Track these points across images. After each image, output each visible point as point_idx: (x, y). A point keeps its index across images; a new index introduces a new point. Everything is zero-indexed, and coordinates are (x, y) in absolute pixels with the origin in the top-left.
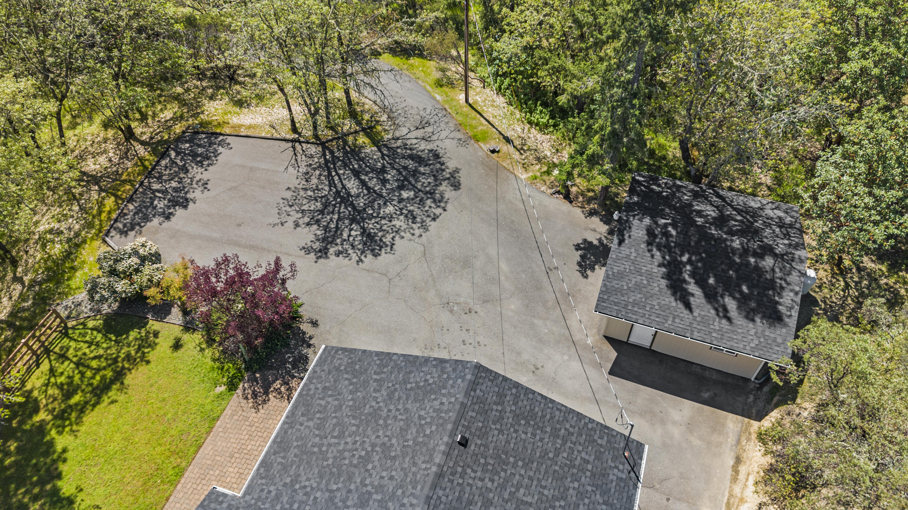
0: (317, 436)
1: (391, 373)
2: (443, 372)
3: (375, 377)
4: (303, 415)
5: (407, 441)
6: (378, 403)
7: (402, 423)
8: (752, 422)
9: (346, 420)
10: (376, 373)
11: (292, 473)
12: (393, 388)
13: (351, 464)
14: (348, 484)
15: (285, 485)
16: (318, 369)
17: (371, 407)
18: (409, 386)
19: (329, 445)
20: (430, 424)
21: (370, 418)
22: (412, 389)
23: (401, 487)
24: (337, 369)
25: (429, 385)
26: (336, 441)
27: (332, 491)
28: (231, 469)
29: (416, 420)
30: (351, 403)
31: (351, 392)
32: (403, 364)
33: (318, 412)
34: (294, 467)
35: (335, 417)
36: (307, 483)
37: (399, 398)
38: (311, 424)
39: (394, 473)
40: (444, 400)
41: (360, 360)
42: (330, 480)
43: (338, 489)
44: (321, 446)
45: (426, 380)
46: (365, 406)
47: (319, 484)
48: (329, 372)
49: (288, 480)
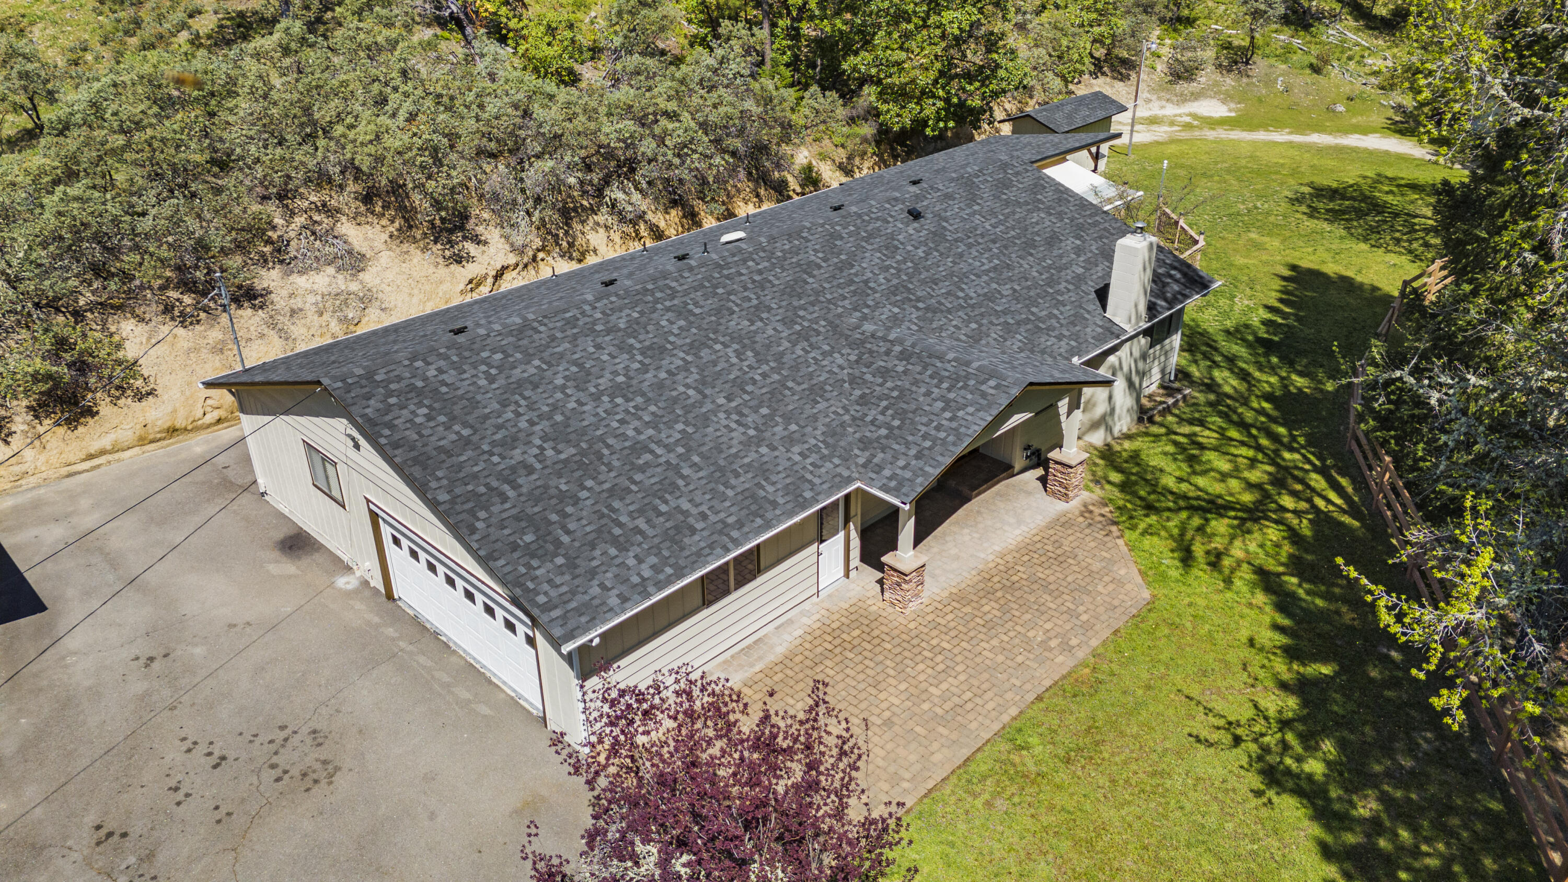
0: (683, 477)
1: (475, 476)
2: (389, 409)
3: (511, 493)
5: (538, 367)
6: (542, 448)
7: (527, 393)
9: (616, 463)
10: (504, 498)
11: (753, 456)
12: (495, 450)
13: (648, 400)
14: (668, 382)
16: (613, 601)
18: (466, 432)
19: (669, 449)
20: (484, 362)
21: (573, 437)
22: (465, 425)
26: (653, 446)
27: (700, 392)
30: (589, 483)
32: (439, 474)
37: (499, 427)
45: (429, 418)
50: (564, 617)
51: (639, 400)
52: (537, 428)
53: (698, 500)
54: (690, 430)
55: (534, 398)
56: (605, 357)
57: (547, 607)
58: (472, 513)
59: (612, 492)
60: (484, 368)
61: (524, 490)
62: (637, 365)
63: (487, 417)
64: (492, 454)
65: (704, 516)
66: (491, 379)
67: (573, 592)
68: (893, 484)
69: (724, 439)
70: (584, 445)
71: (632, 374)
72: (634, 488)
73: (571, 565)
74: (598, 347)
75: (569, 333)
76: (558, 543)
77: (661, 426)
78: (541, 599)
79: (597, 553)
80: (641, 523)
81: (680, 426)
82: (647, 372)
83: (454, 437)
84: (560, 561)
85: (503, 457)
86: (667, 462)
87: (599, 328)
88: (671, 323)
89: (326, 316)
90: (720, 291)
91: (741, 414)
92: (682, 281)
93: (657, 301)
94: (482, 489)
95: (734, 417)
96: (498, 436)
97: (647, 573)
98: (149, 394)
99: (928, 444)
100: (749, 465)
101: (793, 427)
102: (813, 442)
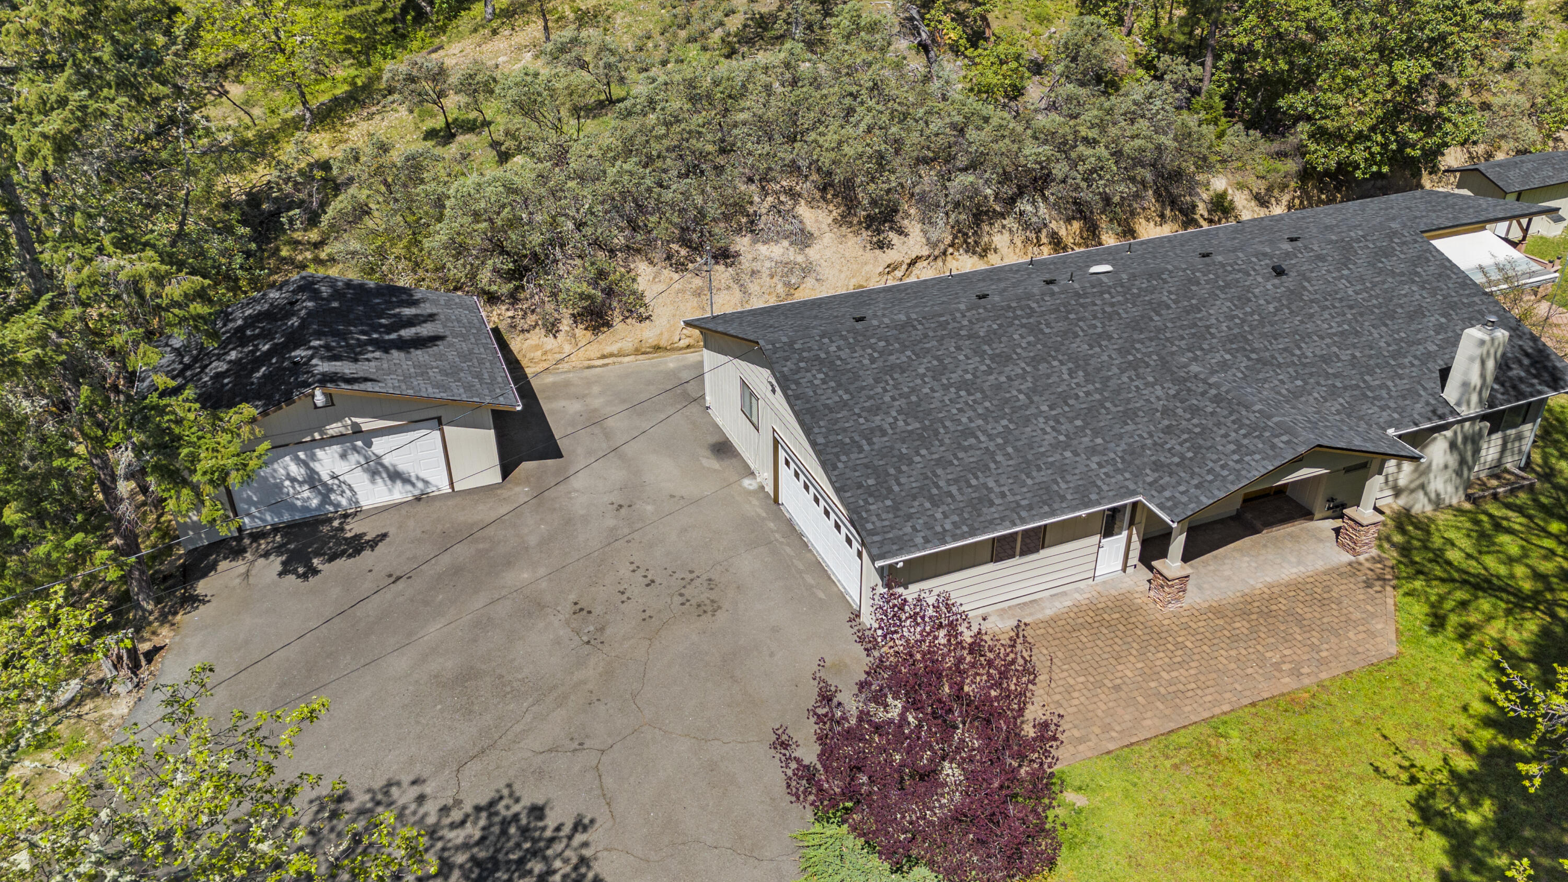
1: (845, 430)
2: (799, 370)
3: (866, 447)
9: (947, 441)
10: (861, 450)
12: (864, 414)
16: (919, 540)
17: (907, 424)
18: (846, 397)
20: (871, 346)
21: (921, 415)
25: (826, 374)
29: (879, 363)
36: (1048, 430)
37: (870, 398)
38: (991, 484)
39: (952, 349)
40: (833, 349)
41: (860, 486)
42: (1020, 408)
43: (1020, 391)
44: (1001, 447)
45: (824, 382)
46: (911, 432)
47: (1036, 416)
48: (909, 517)
50: (882, 543)
51: (979, 395)
52: (897, 403)
53: (1002, 482)
54: (1012, 426)
55: (900, 380)
56: (961, 357)
57: (872, 533)
58: (837, 455)
59: (939, 462)
60: (870, 351)
61: (876, 447)
62: (984, 368)
63: (863, 388)
64: (860, 416)
65: (1003, 495)
66: (873, 361)
67: (892, 527)
68: (1169, 504)
69: (1037, 439)
70: (927, 423)
71: (978, 374)
72: (956, 462)
73: (896, 508)
74: (958, 348)
75: (939, 334)
76: (890, 490)
77: (990, 419)
78: (869, 526)
79: (916, 503)
80: (954, 490)
81: (1004, 422)
82: (991, 374)
83: (837, 399)
84: (888, 503)
85: (867, 420)
86: (987, 448)
87: (963, 333)
88: (1022, 337)
89: (775, 279)
90: (1072, 316)
91: (1058, 422)
92: (1042, 303)
93: (1016, 317)
94: (847, 440)
95: (1052, 423)
96: (867, 404)
97: (948, 526)
98: (648, 318)
99: (1210, 477)
100: (1052, 463)
101: (1099, 441)
102: (1112, 455)
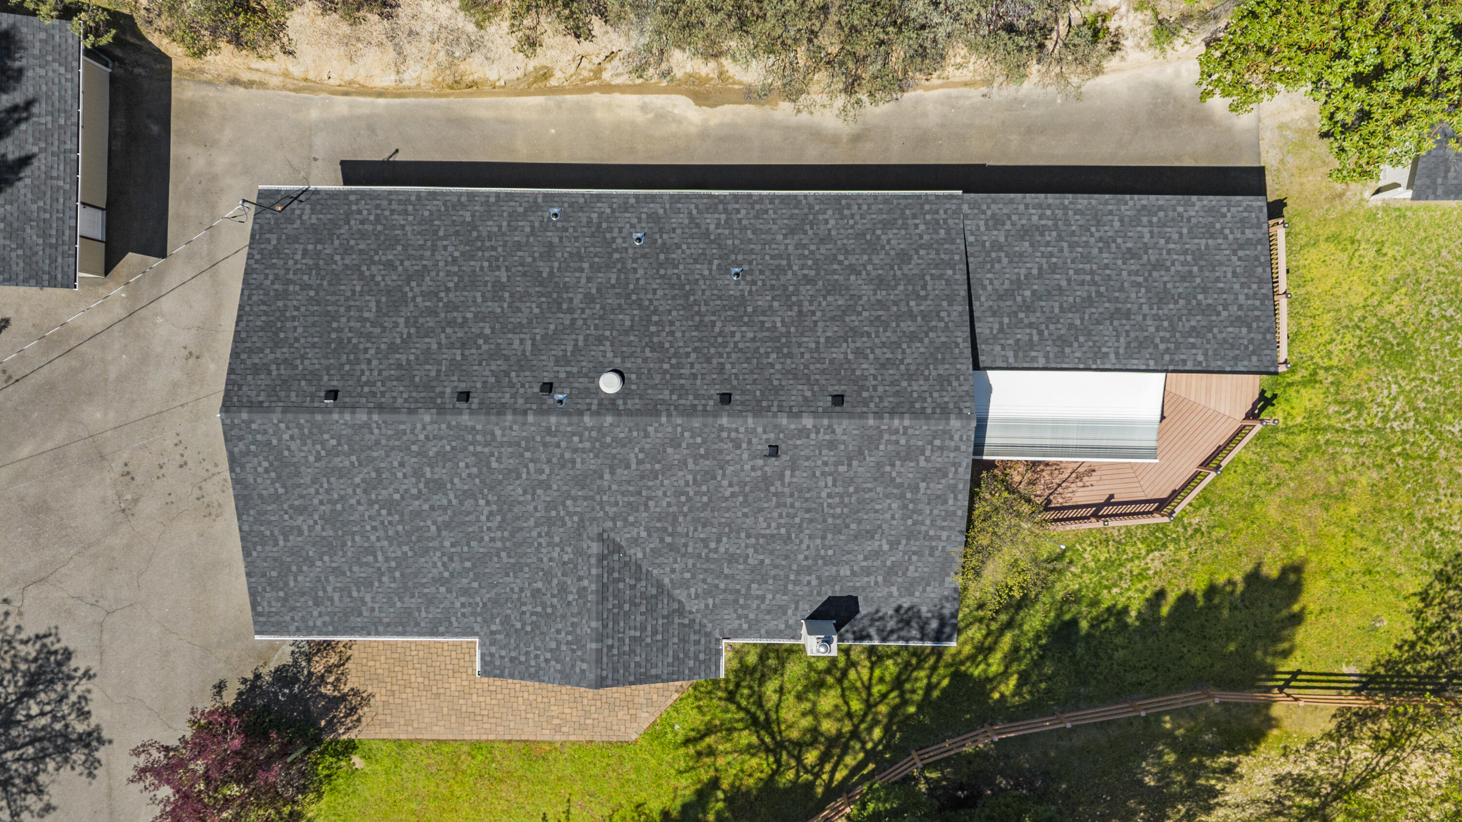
0: (380, 581)
1: (270, 523)
2: (248, 453)
3: (281, 543)
4: (360, 614)
5: (352, 463)
6: (316, 523)
7: (333, 480)
8: (174, 68)
9: (350, 554)
10: (276, 544)
11: (433, 590)
12: (291, 511)
13: (401, 521)
14: (424, 514)
15: (449, 591)
16: (293, 628)
17: (323, 529)
18: (281, 491)
19: (387, 559)
20: (323, 443)
21: (338, 524)
22: (284, 486)
23: (408, 448)
24: (285, 600)
25: (271, 464)
26: (379, 554)
27: (439, 530)
28: (453, 687)
29: (323, 463)
30: (326, 558)
31: (312, 565)
32: (252, 512)
33: (350, 596)
34: (426, 591)
35: (351, 571)
36: (439, 564)
37: (302, 497)
38: (368, 598)
39: (396, 464)
40: (286, 437)
41: (264, 575)
42: (427, 539)
43: (434, 523)
44: (391, 570)
45: (267, 471)
46: (324, 538)
47: (435, 549)
48: (293, 609)
49: (443, 589)
50: (264, 623)
51: (397, 517)
52: (323, 508)
53: (377, 599)
54: (410, 554)
55: (335, 486)
56: (400, 475)
57: (260, 614)
58: (255, 544)
59: (335, 570)
60: (318, 447)
61: (289, 544)
62: (414, 491)
63: (299, 486)
64: (286, 513)
66: (318, 459)
67: (277, 614)
68: (488, 658)
69: (425, 571)
70: (340, 533)
71: (407, 496)
72: (348, 574)
74: (402, 465)
75: (391, 443)
76: (286, 584)
77: (395, 543)
78: (259, 609)
79: (302, 600)
80: (336, 596)
81: (406, 548)
83: (273, 491)
85: (291, 518)
